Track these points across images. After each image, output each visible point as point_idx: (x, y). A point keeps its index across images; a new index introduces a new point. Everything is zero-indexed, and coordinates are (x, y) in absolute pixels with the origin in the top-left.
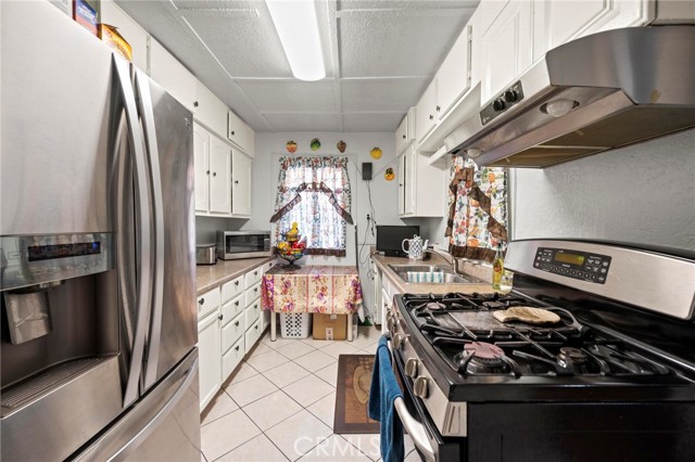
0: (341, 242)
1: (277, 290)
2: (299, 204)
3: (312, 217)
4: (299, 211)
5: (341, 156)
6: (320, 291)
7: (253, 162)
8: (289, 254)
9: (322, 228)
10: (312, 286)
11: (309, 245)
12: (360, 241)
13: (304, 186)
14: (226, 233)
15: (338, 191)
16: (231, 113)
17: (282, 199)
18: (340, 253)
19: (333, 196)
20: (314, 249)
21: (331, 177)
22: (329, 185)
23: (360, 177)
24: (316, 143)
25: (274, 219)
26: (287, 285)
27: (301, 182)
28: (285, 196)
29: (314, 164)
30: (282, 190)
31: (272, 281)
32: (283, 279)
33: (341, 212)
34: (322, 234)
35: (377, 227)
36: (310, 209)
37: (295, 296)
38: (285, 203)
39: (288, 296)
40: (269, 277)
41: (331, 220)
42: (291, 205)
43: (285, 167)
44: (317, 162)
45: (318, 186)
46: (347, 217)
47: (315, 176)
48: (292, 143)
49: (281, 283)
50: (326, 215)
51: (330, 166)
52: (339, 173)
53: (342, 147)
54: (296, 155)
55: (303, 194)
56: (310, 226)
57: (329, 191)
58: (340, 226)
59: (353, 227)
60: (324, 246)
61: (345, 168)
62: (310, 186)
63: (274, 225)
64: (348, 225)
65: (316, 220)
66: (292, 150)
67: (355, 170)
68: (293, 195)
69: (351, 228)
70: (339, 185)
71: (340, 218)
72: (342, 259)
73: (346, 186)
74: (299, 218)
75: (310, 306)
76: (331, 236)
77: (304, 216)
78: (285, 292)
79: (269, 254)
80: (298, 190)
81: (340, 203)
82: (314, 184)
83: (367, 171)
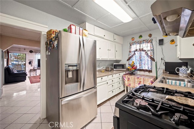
0: (150, 67)
1: (126, 80)
2: (135, 56)
3: (139, 59)
4: (135, 58)
5: (150, 39)
6: (139, 82)
7: (122, 45)
8: (131, 70)
9: (143, 63)
10: (136, 80)
11: (138, 68)
12: (158, 67)
13: (136, 50)
14: (114, 64)
15: (149, 51)
16: (115, 35)
17: (130, 54)
18: (150, 71)
19: (146, 52)
20: (140, 69)
21: (146, 46)
22: (145, 49)
23: (158, 44)
24: (141, 36)
25: (128, 60)
26: (129, 79)
27: (136, 49)
28: (131, 53)
29: (140, 43)
30: (130, 52)
31: (125, 77)
32: (128, 77)
33: (150, 57)
34: (143, 65)
35: (165, 62)
36: (139, 57)
37: (131, 82)
38: (131, 55)
39: (129, 82)
40: (124, 76)
41: (146, 60)
42: (132, 56)
43: (131, 45)
44: (141, 42)
45: (141, 50)
46: (153, 59)
47: (140, 47)
48: (133, 38)
49: (127, 78)
50: (144, 59)
51: (146, 43)
52: (149, 45)
53: (150, 35)
54: (134, 41)
55: (136, 52)
56: (139, 62)
57: (145, 51)
58: (150, 62)
59: (155, 62)
60: (144, 69)
61: (152, 42)
62: (138, 50)
63: (128, 62)
64: (153, 62)
65: (141, 60)
66: (133, 40)
67: (156, 43)
68: (133, 53)
69: (154, 63)
70: (149, 48)
71: (149, 59)
72: (151, 73)
73: (152, 49)
74: (135, 60)
75: (135, 86)
76: (146, 66)
77: (137, 59)
78: (128, 81)
79: (125, 70)
80: (135, 51)
81: (149, 54)
82: (140, 49)
83: (161, 42)
